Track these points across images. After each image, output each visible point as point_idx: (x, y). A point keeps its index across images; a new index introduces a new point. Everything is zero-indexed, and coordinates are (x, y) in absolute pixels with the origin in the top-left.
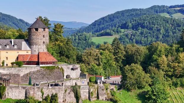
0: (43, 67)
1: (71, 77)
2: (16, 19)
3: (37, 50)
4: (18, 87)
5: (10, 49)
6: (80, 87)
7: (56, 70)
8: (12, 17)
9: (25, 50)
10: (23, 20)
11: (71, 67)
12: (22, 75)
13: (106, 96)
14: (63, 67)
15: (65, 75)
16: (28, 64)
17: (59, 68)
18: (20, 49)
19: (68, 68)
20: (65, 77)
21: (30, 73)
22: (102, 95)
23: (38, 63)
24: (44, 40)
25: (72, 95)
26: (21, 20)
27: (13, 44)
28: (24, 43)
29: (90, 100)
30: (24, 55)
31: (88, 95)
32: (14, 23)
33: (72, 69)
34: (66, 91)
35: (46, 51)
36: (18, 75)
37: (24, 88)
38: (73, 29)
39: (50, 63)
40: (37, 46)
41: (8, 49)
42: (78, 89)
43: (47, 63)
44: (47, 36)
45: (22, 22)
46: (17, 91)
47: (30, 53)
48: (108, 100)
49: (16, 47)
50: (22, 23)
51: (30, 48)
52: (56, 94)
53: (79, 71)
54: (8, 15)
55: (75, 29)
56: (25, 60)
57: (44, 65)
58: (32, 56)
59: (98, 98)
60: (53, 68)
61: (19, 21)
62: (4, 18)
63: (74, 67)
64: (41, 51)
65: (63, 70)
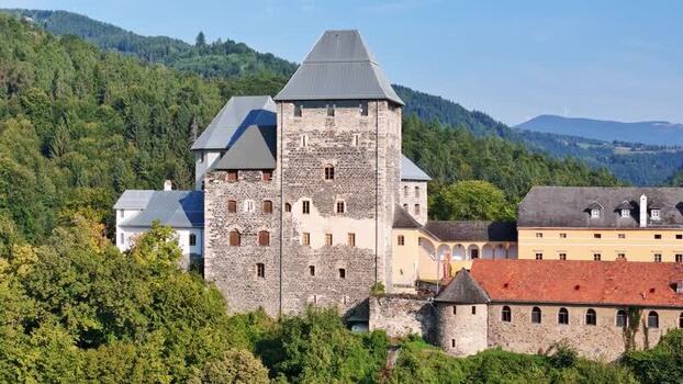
2: (463, 111)
8: (448, 102)
38: (668, 151)
45: (485, 123)
50: (482, 127)
55: (673, 151)
61: (472, 120)
62: (419, 106)
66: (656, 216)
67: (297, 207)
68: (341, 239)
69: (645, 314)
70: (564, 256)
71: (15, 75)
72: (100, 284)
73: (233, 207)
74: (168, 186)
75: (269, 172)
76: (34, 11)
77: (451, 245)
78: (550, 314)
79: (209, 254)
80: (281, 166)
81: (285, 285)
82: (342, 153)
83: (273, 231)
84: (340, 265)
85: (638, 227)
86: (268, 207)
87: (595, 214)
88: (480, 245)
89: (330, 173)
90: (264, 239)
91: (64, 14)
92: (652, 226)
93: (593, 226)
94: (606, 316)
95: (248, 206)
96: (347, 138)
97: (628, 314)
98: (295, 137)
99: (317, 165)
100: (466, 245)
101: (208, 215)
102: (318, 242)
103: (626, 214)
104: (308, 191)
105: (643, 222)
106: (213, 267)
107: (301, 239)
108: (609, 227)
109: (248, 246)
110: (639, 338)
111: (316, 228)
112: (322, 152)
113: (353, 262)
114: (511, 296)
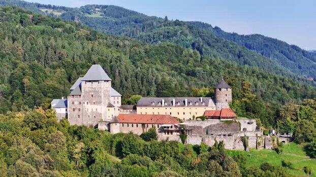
0: (222, 121)
1: (247, 129)
3: (220, 107)
4: (196, 136)
5: (199, 106)
6: (248, 137)
7: (233, 124)
9: (211, 107)
10: (298, 47)
11: (248, 121)
12: (204, 127)
13: (272, 146)
14: (240, 121)
15: (242, 128)
16: (212, 119)
17: (236, 122)
18: (207, 105)
19: (245, 122)
20: (242, 130)
21: (210, 126)
22: (268, 145)
23: (219, 118)
24: (226, 98)
25: (241, 144)
26: (294, 47)
27: (201, 101)
28: (211, 101)
29: (257, 148)
30: (210, 111)
31: (255, 145)
32: (282, 53)
33: (248, 123)
34: (235, 140)
35: (228, 107)
36: (201, 127)
37: (201, 137)
39: (229, 118)
40: (220, 104)
41: (197, 106)
42: (246, 139)
43: (227, 118)
44: (229, 95)
45: (297, 50)
46: (196, 138)
47: (215, 109)
48: (273, 150)
49: (203, 104)
51: (215, 105)
52: (222, 141)
53: (255, 125)
54: (273, 39)
56: (210, 115)
57: (224, 120)
58: (216, 112)
59: (265, 147)
60: (231, 122)
61: (290, 49)
63: (250, 122)
64: (224, 107)
65: (240, 124)
66: (166, 104)
67: (86, 103)
68: (94, 110)
69: (146, 125)
70: (146, 113)
71: (61, 54)
72: (36, 120)
73: (73, 103)
74: (63, 98)
75: (80, 95)
76: (101, 6)
77: (125, 111)
78: (130, 125)
79: (68, 113)
80: (83, 94)
81: (84, 120)
82: (94, 92)
83: (81, 108)
84: (94, 115)
85: (162, 106)
86: (80, 103)
87: (153, 104)
88: (131, 110)
89: (92, 96)
90: (79, 110)
91: (113, 6)
92: (165, 106)
93: (153, 106)
94: (140, 125)
95: (76, 103)
96: (95, 89)
97: (143, 125)
98: (85, 88)
99: (89, 94)
100: (128, 110)
101: (68, 105)
102: (90, 111)
103: (160, 104)
104: (88, 100)
105: (163, 106)
106: (70, 116)
107: (87, 110)
108: (155, 106)
109: (76, 111)
110: (145, 129)
111: (89, 108)
112: (90, 91)
113: (97, 115)
114: (123, 121)
